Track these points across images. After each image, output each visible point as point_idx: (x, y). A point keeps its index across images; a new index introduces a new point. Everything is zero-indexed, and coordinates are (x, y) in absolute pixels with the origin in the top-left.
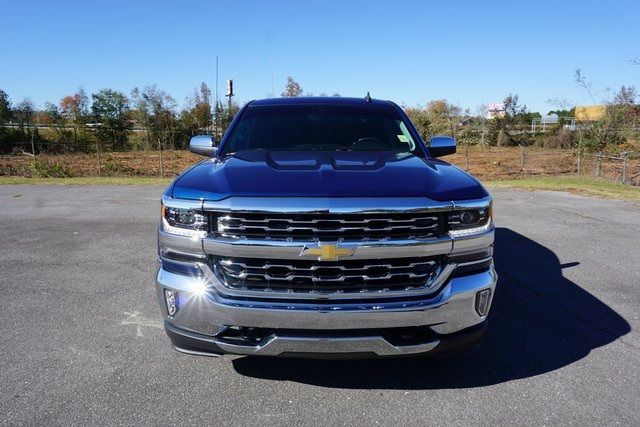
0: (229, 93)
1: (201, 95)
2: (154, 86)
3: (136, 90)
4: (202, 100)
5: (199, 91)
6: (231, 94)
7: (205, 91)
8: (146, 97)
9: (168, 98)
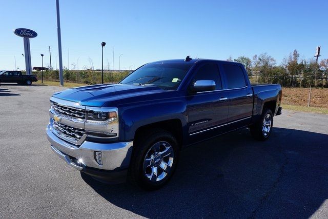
0: (317, 54)
1: (293, 57)
2: (265, 53)
3: (256, 56)
4: (293, 60)
5: (292, 54)
6: (318, 55)
7: (296, 54)
8: (260, 59)
9: (272, 59)
